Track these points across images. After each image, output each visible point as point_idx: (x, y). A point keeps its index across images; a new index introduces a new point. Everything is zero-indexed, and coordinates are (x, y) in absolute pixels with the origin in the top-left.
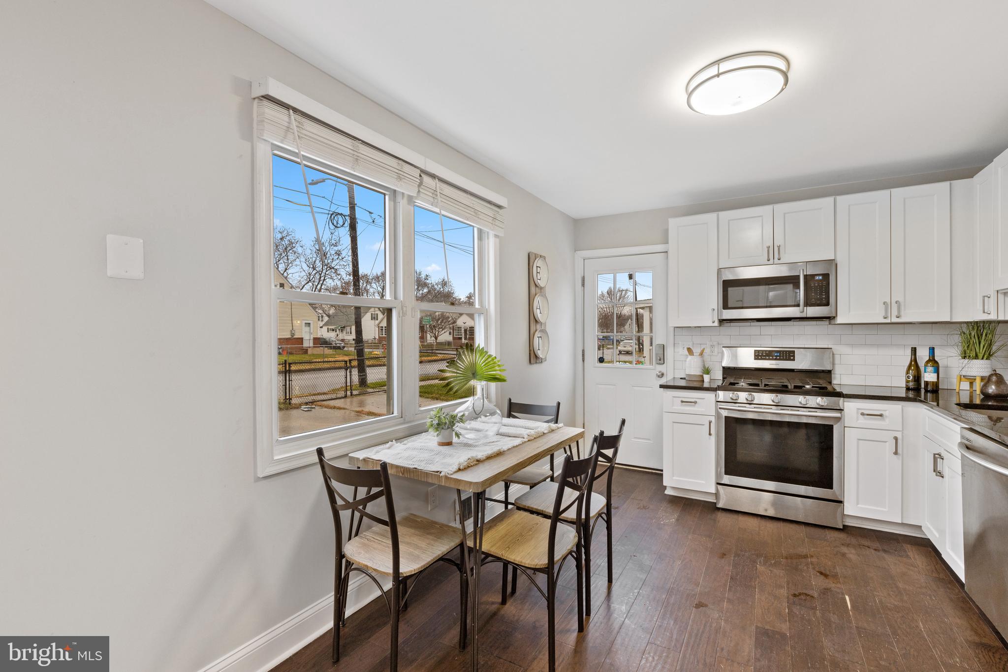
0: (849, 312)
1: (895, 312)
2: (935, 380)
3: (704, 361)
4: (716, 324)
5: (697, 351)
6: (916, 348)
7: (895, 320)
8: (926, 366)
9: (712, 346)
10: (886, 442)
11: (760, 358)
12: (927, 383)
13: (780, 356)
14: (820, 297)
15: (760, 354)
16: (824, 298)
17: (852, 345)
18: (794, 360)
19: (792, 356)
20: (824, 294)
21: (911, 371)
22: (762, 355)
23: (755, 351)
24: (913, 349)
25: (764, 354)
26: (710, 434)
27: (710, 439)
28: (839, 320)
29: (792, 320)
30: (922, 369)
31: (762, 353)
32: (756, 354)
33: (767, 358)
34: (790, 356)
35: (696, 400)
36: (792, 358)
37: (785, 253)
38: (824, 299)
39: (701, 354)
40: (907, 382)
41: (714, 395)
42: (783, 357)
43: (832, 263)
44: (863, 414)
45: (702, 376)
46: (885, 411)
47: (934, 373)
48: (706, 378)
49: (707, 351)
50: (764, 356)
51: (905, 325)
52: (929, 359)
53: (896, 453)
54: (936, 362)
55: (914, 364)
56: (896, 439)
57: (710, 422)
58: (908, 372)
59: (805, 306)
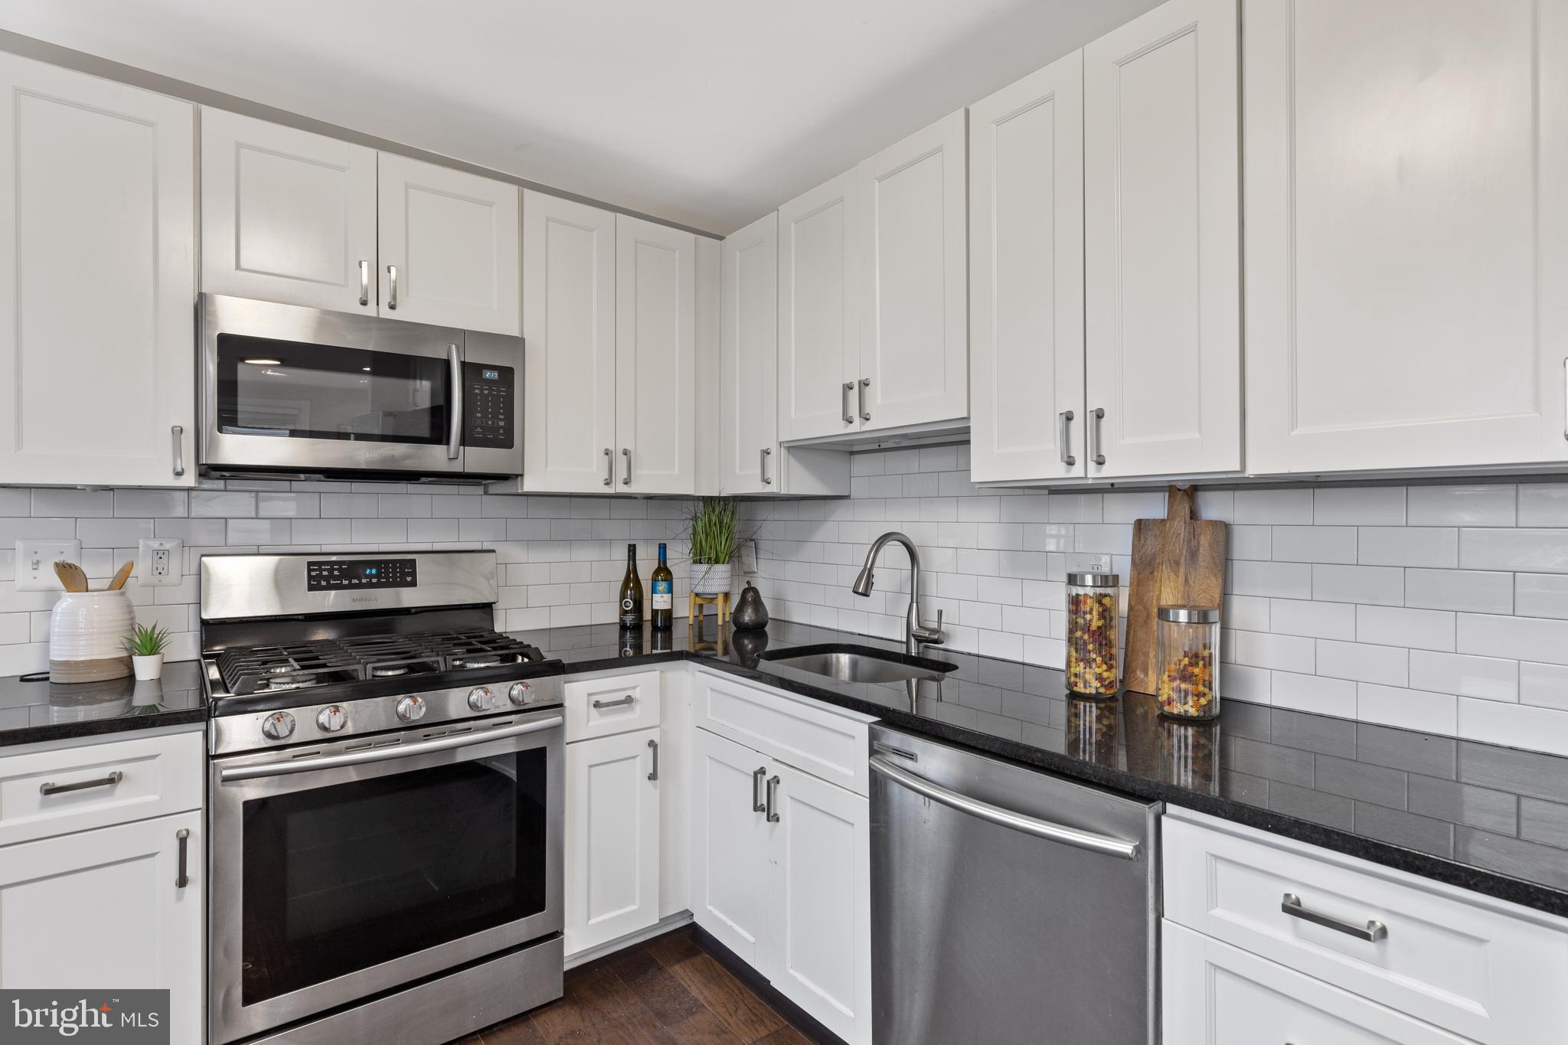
0: (546, 467)
1: (621, 473)
2: (667, 607)
3: (130, 609)
4: (189, 479)
5: (98, 572)
6: (634, 546)
7: (622, 489)
8: (654, 580)
9: (160, 554)
10: (635, 757)
11: (324, 583)
12: (655, 612)
13: (378, 576)
14: (493, 423)
15: (325, 573)
16: (501, 427)
17: (529, 543)
18: (413, 584)
19: (409, 574)
20: (502, 417)
21: (629, 592)
22: (331, 576)
23: (310, 564)
24: (631, 548)
25: (336, 573)
26: (182, 881)
27: (179, 898)
28: (530, 485)
29: (423, 479)
30: (646, 586)
31: (331, 571)
32: (314, 574)
33: (345, 582)
34: (404, 575)
35: (117, 769)
36: (409, 579)
37: (407, 295)
38: (501, 431)
39: (119, 583)
40: (624, 613)
41: (200, 734)
42: (387, 578)
43: (517, 344)
44: (597, 705)
45: (128, 663)
46: (634, 688)
47: (668, 593)
48: (146, 668)
49: (142, 570)
50: (336, 578)
51: (612, 500)
52: (659, 567)
53: (653, 777)
54: (669, 573)
55: (632, 580)
56: (652, 744)
57: (183, 842)
58: (623, 596)
59: (460, 445)
